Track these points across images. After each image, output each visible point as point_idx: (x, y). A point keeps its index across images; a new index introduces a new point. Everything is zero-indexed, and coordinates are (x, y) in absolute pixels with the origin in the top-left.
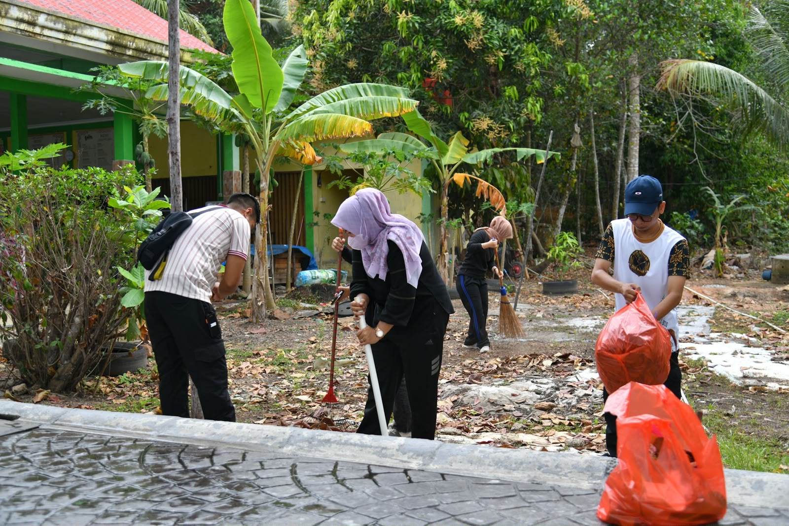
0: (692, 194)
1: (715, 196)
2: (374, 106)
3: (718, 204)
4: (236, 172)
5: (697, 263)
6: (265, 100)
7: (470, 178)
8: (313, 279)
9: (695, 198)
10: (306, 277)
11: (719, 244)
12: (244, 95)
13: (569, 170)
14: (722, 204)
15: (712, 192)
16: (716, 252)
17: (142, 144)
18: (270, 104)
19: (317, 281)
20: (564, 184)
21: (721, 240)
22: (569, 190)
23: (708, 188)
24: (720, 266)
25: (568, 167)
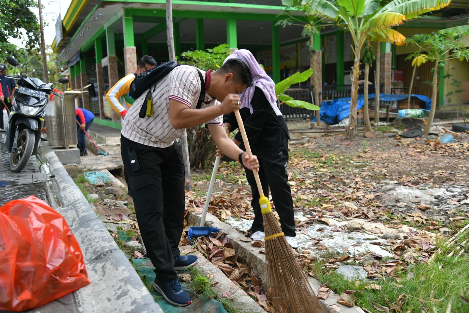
2: (421, 5)
4: (388, 53)
6: (356, 9)
8: (406, 115)
10: (401, 114)
12: (344, 7)
17: (310, 41)
18: (359, 11)
19: (408, 116)
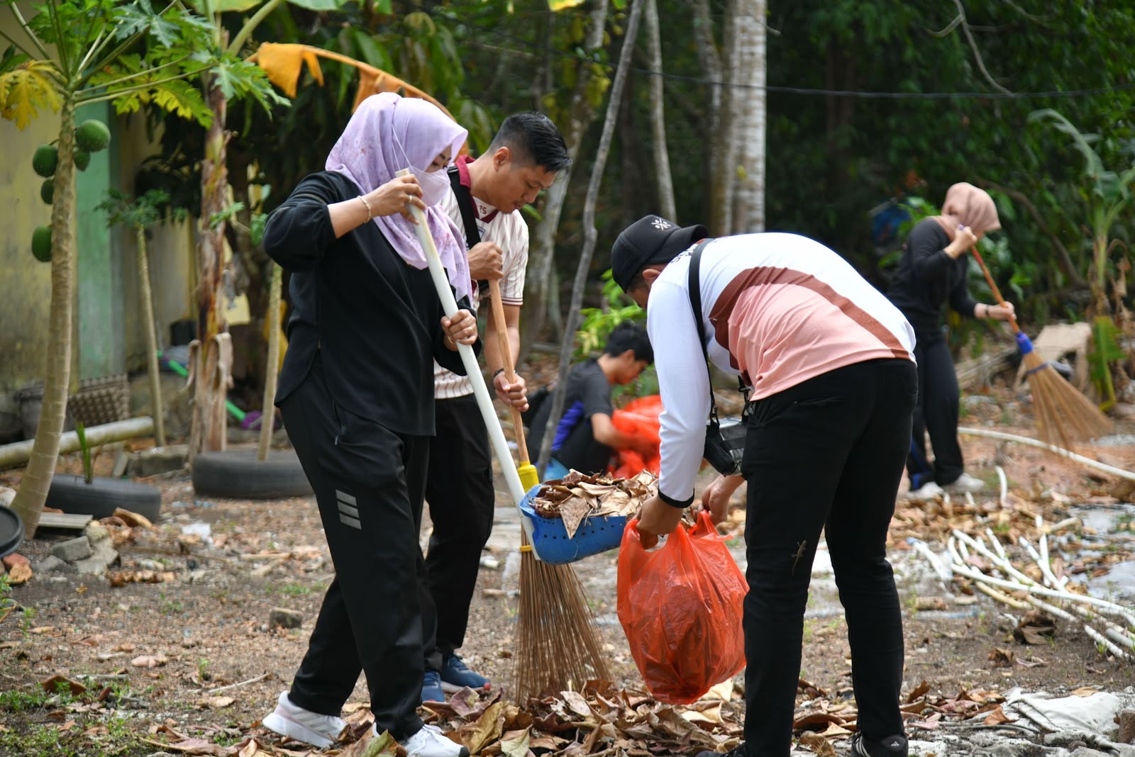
0: (923, 144)
1: (1083, 142)
3: (1093, 167)
5: (1001, 374)
7: (321, 59)
9: (937, 156)
11: (1104, 301)
13: (582, 44)
14: (1107, 168)
15: (1068, 127)
16: (1096, 331)
20: (564, 97)
21: (1109, 289)
22: (583, 117)
23: (1053, 113)
24: (1108, 376)
25: (579, 35)
